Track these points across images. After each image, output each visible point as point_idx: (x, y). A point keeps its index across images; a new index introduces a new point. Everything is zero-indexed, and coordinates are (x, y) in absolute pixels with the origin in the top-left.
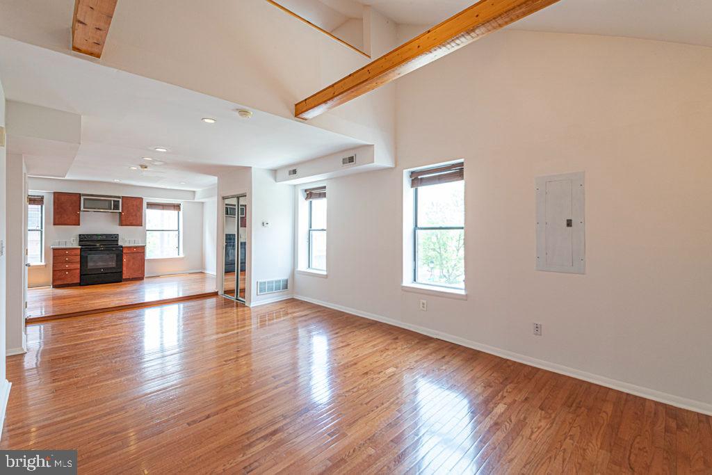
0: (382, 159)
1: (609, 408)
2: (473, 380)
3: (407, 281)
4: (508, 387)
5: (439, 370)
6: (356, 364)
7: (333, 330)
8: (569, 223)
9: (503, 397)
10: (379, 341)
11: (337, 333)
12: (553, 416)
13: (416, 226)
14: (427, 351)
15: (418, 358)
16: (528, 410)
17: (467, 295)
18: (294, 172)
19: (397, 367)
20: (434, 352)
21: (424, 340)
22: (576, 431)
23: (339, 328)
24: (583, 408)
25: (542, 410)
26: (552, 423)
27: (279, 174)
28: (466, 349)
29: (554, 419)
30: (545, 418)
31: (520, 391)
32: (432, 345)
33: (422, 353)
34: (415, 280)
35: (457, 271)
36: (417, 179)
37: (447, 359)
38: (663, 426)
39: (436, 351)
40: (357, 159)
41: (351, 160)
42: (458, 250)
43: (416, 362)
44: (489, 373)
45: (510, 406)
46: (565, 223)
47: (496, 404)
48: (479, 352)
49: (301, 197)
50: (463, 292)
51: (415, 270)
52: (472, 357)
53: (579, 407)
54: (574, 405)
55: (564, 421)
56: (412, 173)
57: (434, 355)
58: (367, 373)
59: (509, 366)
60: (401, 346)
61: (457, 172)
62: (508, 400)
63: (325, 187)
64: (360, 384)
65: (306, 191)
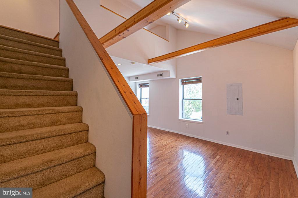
0: (172, 75)
1: (251, 156)
2: (208, 149)
3: (180, 118)
4: (219, 151)
5: (196, 147)
6: (168, 145)
7: (155, 135)
8: (238, 99)
9: (218, 154)
10: (172, 138)
11: (157, 136)
12: (234, 159)
13: (183, 98)
14: (190, 141)
15: (188, 143)
16: (226, 157)
17: (203, 122)
18: (137, 78)
19: (182, 146)
20: (192, 141)
21: (188, 138)
22: (241, 162)
23: (157, 134)
24: (243, 157)
25: (231, 157)
26: (234, 160)
27: (131, 79)
28: (203, 141)
29: (235, 159)
30: (232, 159)
31: (223, 152)
32: (191, 139)
33: (189, 142)
34: (183, 117)
35: (189, 113)
36: (184, 82)
37: (197, 143)
38: (267, 161)
39: (193, 141)
40: (163, 75)
41: (161, 75)
42: (189, 105)
43: (188, 144)
44: (212, 147)
45: (221, 156)
46: (236, 99)
47: (216, 156)
48: (208, 141)
49: (138, 86)
50: (201, 121)
51: (183, 114)
52: (206, 143)
53: (242, 156)
54: (240, 156)
55: (238, 160)
56: (182, 80)
57: (193, 142)
58: (173, 147)
59: (218, 145)
60: (180, 139)
61: (199, 80)
62: (220, 154)
63: (148, 83)
64: (172, 151)
65: (140, 84)
